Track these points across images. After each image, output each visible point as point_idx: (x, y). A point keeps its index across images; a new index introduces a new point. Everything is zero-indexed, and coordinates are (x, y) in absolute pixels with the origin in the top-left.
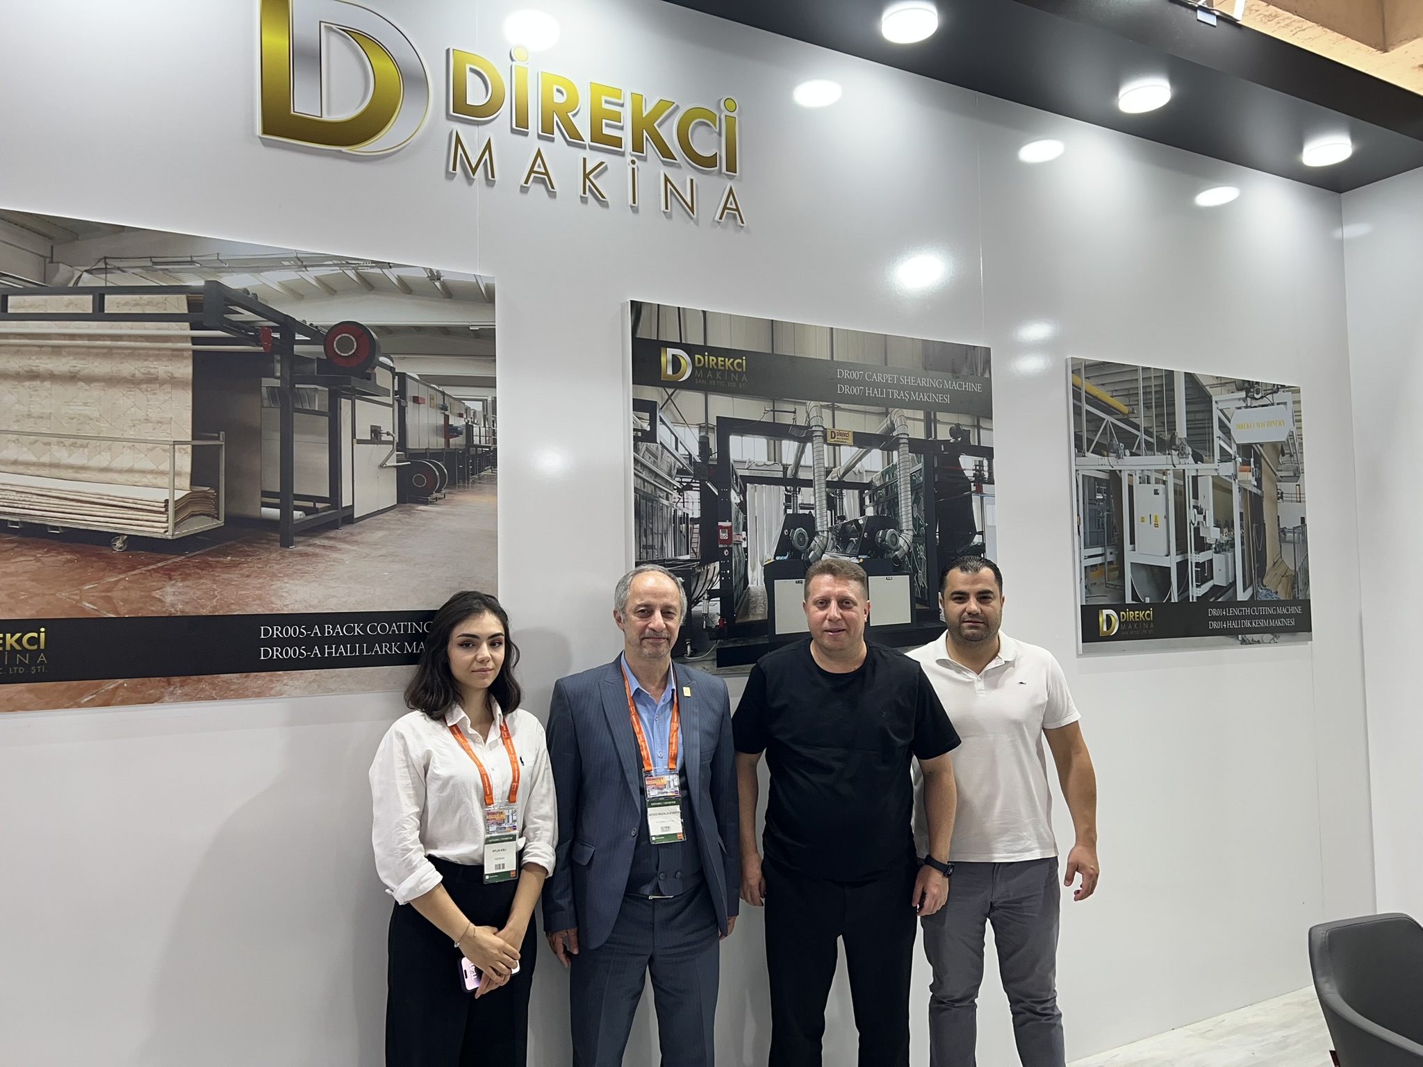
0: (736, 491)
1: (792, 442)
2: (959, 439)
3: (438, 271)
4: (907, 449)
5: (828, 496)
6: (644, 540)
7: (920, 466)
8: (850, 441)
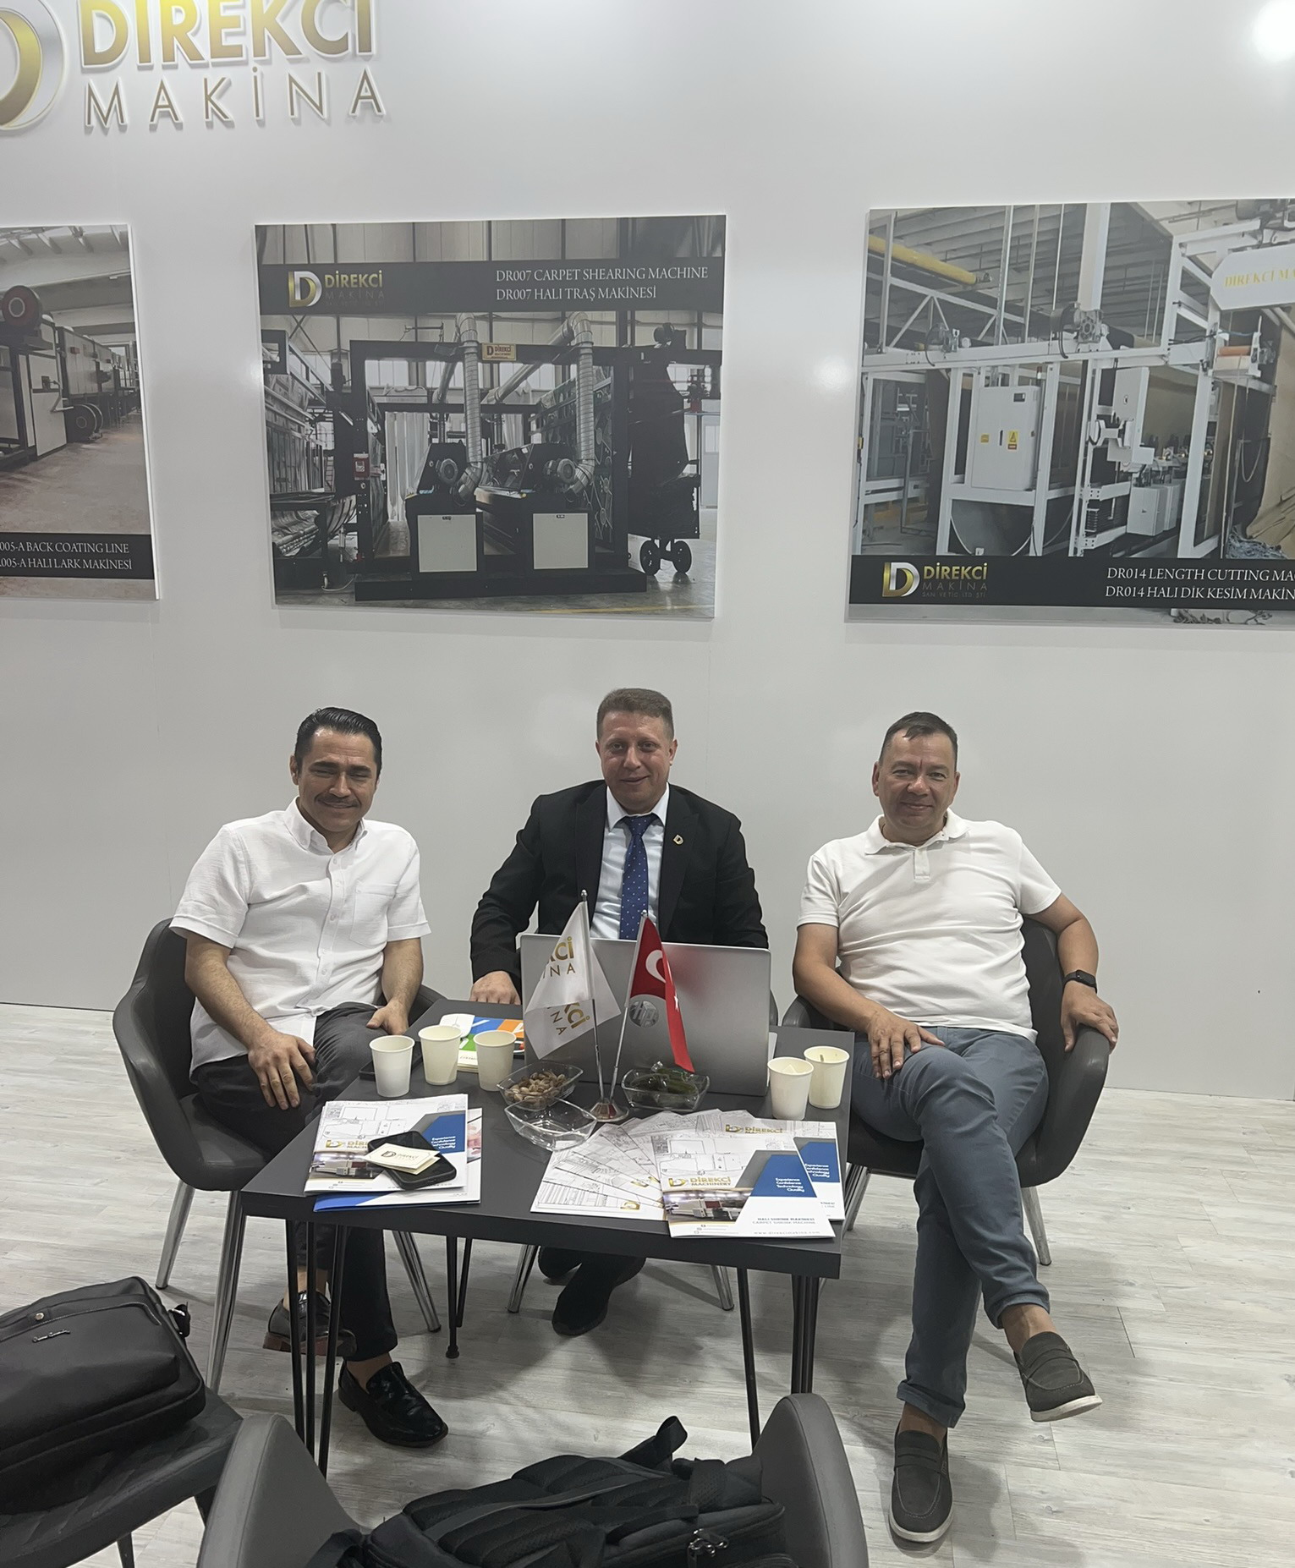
0: (372, 420)
1: (438, 363)
2: (669, 343)
3: (80, 228)
4: (591, 360)
5: (483, 421)
6: (277, 472)
7: (608, 381)
8: (513, 356)
